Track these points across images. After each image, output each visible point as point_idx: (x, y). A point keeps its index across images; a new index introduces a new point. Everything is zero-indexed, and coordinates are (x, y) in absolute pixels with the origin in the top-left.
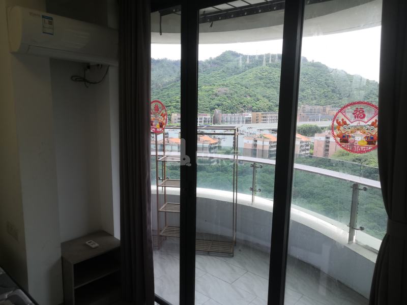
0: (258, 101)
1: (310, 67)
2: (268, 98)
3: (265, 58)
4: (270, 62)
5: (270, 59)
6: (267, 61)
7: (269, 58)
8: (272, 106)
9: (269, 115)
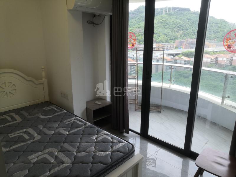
0: (160, 36)
1: (192, 15)
2: (165, 35)
3: (164, 9)
4: (167, 12)
5: (168, 10)
6: (166, 12)
7: (166, 10)
8: (168, 39)
9: (166, 45)
